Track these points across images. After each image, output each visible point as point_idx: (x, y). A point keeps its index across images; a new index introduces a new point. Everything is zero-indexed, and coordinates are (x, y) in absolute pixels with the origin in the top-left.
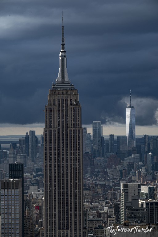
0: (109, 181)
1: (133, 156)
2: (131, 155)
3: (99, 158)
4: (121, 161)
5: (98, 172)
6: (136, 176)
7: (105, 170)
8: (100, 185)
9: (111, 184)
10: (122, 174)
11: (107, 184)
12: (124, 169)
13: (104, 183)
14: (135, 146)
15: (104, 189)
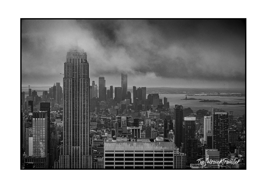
0: (109, 116)
1: (125, 100)
2: (124, 100)
3: (103, 101)
4: (118, 104)
5: (102, 111)
6: (127, 113)
7: (107, 109)
8: (103, 119)
9: (110, 118)
10: (118, 112)
11: (107, 118)
12: (119, 109)
13: (105, 117)
14: (127, 94)
15: (106, 121)
